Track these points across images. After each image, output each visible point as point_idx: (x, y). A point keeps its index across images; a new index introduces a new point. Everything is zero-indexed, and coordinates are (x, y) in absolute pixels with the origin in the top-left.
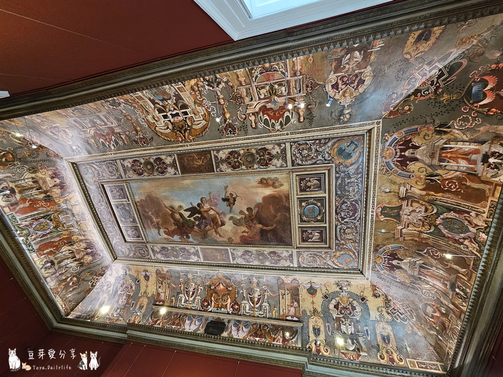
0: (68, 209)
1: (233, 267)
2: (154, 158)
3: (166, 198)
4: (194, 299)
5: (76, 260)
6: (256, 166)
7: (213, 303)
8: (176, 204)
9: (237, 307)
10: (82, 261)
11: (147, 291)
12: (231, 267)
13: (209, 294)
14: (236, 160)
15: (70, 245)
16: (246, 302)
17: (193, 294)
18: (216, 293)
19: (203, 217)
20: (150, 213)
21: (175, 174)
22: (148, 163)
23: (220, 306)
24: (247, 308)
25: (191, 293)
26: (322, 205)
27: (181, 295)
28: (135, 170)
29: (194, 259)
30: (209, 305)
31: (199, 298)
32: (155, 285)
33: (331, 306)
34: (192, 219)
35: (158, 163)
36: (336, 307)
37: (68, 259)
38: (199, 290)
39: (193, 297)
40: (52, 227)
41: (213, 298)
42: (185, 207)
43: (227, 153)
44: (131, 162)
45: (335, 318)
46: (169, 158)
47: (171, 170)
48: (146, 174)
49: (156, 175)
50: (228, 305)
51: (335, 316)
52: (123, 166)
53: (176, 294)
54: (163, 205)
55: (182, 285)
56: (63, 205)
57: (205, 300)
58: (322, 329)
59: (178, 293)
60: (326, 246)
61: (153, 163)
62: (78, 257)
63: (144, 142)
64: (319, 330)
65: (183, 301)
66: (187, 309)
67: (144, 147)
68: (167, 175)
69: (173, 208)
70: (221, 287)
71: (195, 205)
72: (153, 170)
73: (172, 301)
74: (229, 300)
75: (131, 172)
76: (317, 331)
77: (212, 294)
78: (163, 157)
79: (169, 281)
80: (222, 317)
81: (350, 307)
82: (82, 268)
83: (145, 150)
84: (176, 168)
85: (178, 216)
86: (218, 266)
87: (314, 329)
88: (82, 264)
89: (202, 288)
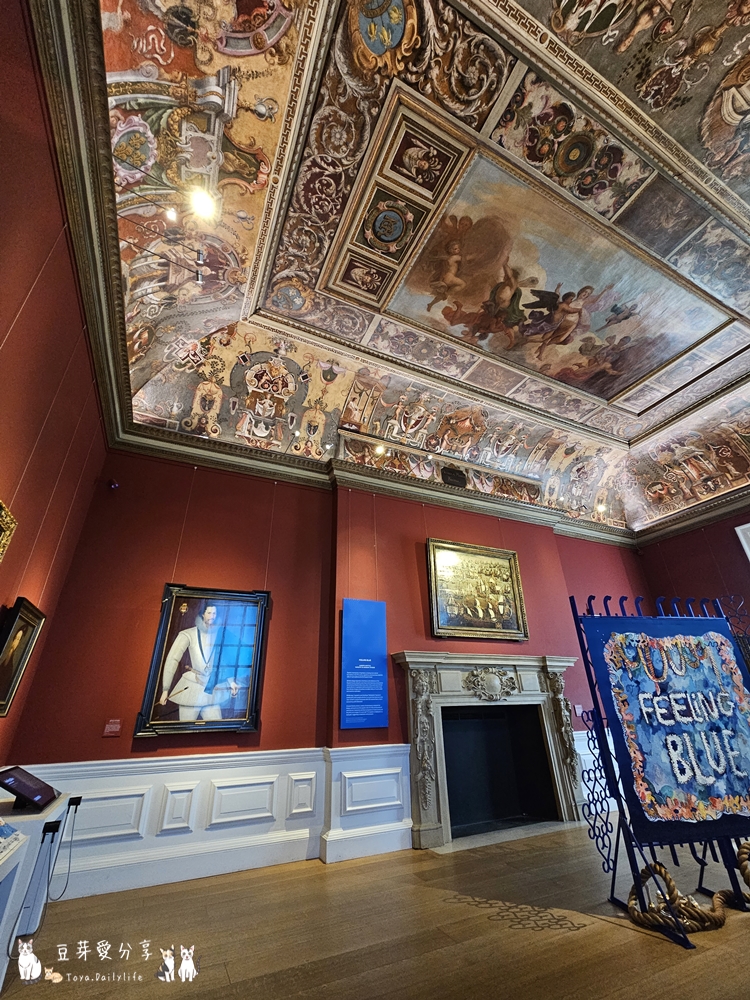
0: (220, 112)
1: (505, 402)
2: (613, 141)
3: (526, 248)
4: (416, 432)
5: (163, 288)
7: (445, 443)
8: (532, 271)
9: (475, 453)
10: (176, 293)
11: (324, 401)
12: (502, 401)
13: (443, 430)
14: (716, 259)
15: (169, 241)
16: (490, 449)
17: (416, 424)
18: (454, 430)
19: (549, 319)
20: (456, 258)
21: (603, 214)
22: (584, 142)
23: (454, 448)
24: (489, 457)
25: (413, 422)
27: (393, 421)
28: (533, 135)
30: (438, 444)
31: (426, 431)
32: (345, 393)
34: (527, 312)
35: (605, 160)
36: (579, 470)
37: (151, 279)
38: (429, 421)
39: (415, 429)
40: (150, 163)
41: (446, 437)
42: (541, 286)
43: (722, 239)
44: (552, 102)
45: (571, 480)
46: (637, 169)
47: (606, 198)
48: (547, 165)
49: (567, 189)
50: (465, 450)
52: (520, 93)
53: (383, 418)
54: (503, 259)
55: (400, 407)
56: (213, 86)
57: (432, 437)
58: (557, 489)
59: (388, 418)
61: (595, 153)
62: (172, 280)
63: (658, 92)
64: (554, 490)
65: (396, 431)
66: (401, 444)
67: (641, 102)
68: (588, 205)
69: (516, 273)
70: (467, 423)
71: (562, 292)
72: (573, 170)
73: (375, 428)
74: (469, 443)
75: (521, 133)
76: (552, 491)
77: (447, 431)
78: (630, 156)
79: (376, 394)
80: (456, 463)
81: (590, 472)
82: (169, 312)
83: (630, 112)
84: (618, 205)
85: (507, 293)
86: (484, 395)
87: (550, 488)
88: (170, 302)
89: (435, 418)
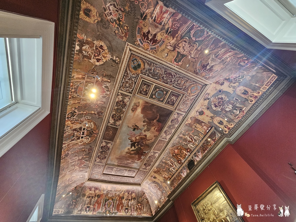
0: (107, 191)
1: (170, 141)
2: (100, 149)
3: (121, 153)
4: (175, 165)
5: (131, 200)
6: (124, 110)
7: (181, 159)
8: (126, 150)
9: (189, 150)
10: (133, 198)
11: (161, 181)
12: (169, 142)
13: (176, 158)
14: (117, 117)
15: (123, 199)
16: (189, 145)
17: (173, 164)
18: (178, 155)
19: (138, 142)
20: (125, 162)
21: (112, 144)
22: (101, 152)
23: (184, 157)
24: (192, 146)
25: (172, 165)
26: (159, 88)
27: (170, 169)
28: (102, 159)
29: (157, 155)
30: (181, 161)
31: (176, 163)
32: (160, 176)
33: (214, 108)
34: (137, 147)
35: (103, 148)
36: (216, 106)
37: (129, 202)
38: (172, 160)
40: (112, 201)
41: (179, 158)
42: (130, 147)
43: (112, 119)
44: (98, 158)
45: (220, 110)
46: (103, 143)
47: (109, 145)
48: (106, 156)
49: (109, 152)
50: (186, 153)
51: (219, 110)
52: (98, 162)
53: (169, 171)
54: (124, 156)
55: (166, 166)
56: (104, 192)
57: (178, 161)
59: (169, 170)
60: (182, 96)
61: (102, 150)
62: (130, 198)
63: (91, 150)
64: (221, 121)
65: (173, 170)
66: (177, 170)
67: (93, 151)
68: (111, 147)
69: (127, 152)
70: (176, 151)
71: (131, 143)
72: (106, 152)
73: (171, 174)
74: (184, 151)
75: (103, 160)
76: (221, 123)
77: (177, 157)
78: (102, 145)
79: (161, 170)
80: (189, 159)
81: (220, 100)
82: (136, 199)
83: (95, 151)
84: (109, 143)
85: (132, 152)
86: (166, 147)
87: (219, 123)
88: (134, 199)
89: (172, 159)
